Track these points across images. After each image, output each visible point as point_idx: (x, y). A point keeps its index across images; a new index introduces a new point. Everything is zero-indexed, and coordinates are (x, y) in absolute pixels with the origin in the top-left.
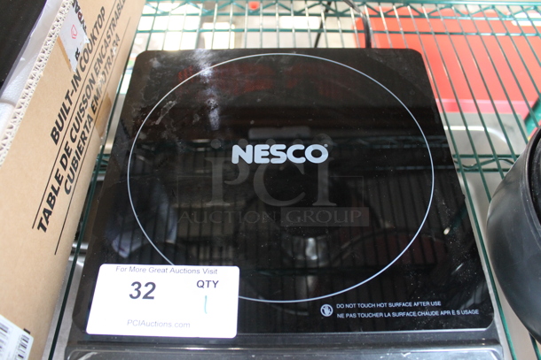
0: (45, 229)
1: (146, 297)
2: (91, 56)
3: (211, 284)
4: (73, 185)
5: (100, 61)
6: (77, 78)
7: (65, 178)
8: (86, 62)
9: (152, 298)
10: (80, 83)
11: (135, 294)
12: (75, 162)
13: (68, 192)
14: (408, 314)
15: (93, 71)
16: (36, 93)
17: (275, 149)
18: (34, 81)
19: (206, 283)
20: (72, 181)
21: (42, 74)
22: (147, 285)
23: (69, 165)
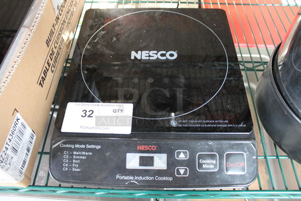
0: (42, 86)
1: (89, 116)
2: (64, 9)
3: (120, 111)
4: (55, 69)
5: (68, 12)
6: (58, 18)
7: (51, 65)
8: (62, 11)
9: (92, 117)
10: (59, 21)
11: (84, 115)
12: (56, 59)
13: (53, 72)
14: (212, 126)
15: (64, 16)
16: (40, 21)
17: (151, 53)
18: (39, 16)
19: (117, 111)
20: (54, 67)
21: (43, 13)
22: (89, 111)
23: (53, 59)
